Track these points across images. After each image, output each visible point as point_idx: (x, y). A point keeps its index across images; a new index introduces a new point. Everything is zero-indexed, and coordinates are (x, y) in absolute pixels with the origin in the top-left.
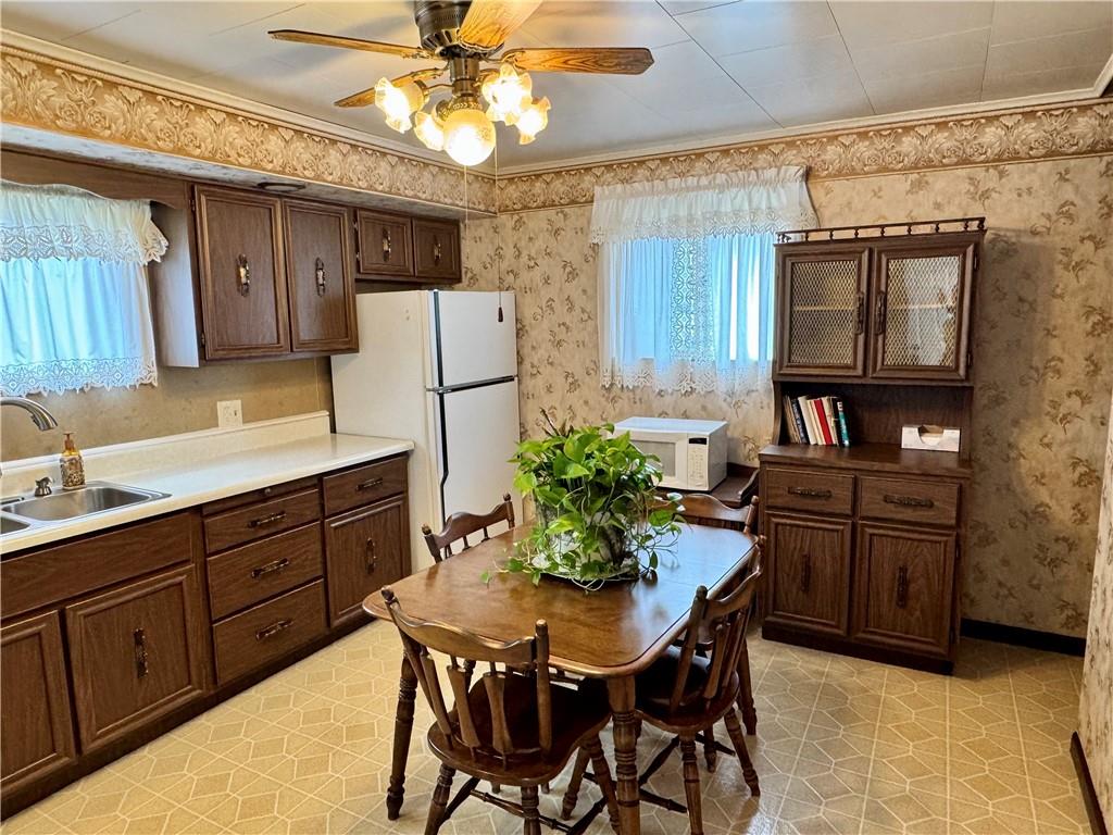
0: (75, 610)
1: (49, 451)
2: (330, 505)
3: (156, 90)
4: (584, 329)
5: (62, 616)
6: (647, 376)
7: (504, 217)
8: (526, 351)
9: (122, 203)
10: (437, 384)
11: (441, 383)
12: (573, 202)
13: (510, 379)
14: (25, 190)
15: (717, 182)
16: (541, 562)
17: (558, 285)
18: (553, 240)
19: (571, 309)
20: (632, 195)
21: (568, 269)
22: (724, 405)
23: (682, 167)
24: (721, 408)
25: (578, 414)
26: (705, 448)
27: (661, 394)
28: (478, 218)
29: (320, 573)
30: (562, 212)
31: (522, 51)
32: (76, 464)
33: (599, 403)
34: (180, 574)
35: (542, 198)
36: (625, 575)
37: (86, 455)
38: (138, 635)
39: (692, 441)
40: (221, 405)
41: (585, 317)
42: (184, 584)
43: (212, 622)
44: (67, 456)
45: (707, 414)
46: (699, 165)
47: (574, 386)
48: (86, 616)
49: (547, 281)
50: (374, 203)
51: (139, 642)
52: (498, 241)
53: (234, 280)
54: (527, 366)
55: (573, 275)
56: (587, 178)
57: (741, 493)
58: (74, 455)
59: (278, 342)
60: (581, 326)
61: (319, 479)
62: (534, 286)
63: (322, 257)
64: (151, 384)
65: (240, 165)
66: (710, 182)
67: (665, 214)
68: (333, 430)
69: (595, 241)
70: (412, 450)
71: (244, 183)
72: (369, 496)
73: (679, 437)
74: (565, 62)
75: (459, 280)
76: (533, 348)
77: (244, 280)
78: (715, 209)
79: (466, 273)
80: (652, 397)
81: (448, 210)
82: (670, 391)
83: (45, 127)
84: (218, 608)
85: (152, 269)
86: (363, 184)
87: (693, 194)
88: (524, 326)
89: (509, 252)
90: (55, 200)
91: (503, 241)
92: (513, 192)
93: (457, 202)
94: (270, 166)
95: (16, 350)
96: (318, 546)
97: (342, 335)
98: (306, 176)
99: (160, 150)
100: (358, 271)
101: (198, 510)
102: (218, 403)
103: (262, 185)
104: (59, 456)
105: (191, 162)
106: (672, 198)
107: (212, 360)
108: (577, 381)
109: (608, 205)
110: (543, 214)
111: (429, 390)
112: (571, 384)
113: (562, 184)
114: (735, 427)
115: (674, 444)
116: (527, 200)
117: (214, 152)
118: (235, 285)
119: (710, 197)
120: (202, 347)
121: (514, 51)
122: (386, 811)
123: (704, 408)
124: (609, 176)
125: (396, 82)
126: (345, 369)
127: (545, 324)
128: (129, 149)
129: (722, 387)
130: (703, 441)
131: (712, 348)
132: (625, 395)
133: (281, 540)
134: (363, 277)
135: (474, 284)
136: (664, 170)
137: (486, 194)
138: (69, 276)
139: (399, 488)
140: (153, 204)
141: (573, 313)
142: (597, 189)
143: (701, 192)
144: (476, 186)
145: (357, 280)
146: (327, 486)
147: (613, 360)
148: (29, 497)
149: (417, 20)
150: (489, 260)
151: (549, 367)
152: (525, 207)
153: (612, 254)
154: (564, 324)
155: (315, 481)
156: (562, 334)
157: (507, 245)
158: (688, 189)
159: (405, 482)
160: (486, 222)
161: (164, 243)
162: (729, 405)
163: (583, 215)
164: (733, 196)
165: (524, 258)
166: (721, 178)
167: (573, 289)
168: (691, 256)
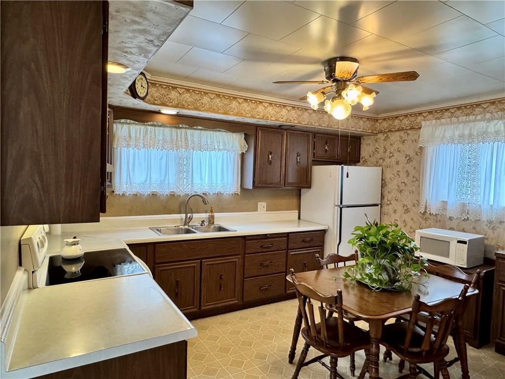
0: (204, 262)
1: (206, 212)
2: (291, 245)
3: (248, 98)
4: (413, 185)
5: (201, 262)
6: (445, 209)
7: (380, 135)
8: (386, 193)
9: (236, 134)
10: (339, 204)
11: (341, 203)
12: (412, 128)
13: (376, 205)
14: (210, 131)
15: (487, 117)
16: (359, 277)
17: (402, 165)
18: (402, 145)
19: (408, 176)
20: (440, 125)
21: (408, 158)
22: (486, 228)
23: (468, 111)
24: (484, 229)
25: (408, 224)
26: (466, 246)
27: (451, 218)
28: (369, 136)
29: (285, 271)
30: (406, 133)
31: (362, 77)
32: (213, 217)
33: (419, 220)
34: (236, 258)
35: (398, 127)
36: (395, 288)
37: (216, 215)
38: (221, 275)
39: (459, 242)
40: (259, 204)
41: (415, 179)
42: (237, 262)
43: (244, 278)
44: (210, 214)
45: (475, 230)
46: (477, 109)
47: (407, 211)
48: (207, 265)
49: (397, 163)
50: (322, 131)
51: (221, 278)
52: (377, 146)
53: (267, 159)
54: (385, 200)
55: (410, 160)
56: (420, 118)
57: (484, 271)
58: (212, 214)
59: (280, 182)
60: (412, 184)
61: (288, 234)
62: (392, 165)
63: (300, 152)
64: (238, 194)
65: (271, 120)
66: (482, 118)
67: (457, 133)
68: (299, 218)
69: (421, 146)
70: (327, 230)
71: (274, 126)
72: (307, 245)
73: (452, 239)
74: (381, 79)
75: (359, 161)
76: (389, 192)
77: (270, 159)
78: (484, 130)
79: (362, 159)
80: (446, 219)
81: (353, 133)
82: (455, 217)
83: (215, 113)
84: (247, 273)
85: (243, 155)
86: (316, 124)
87: (472, 124)
88: (385, 182)
89: (381, 150)
90: (218, 133)
91: (379, 145)
92: (385, 124)
93: (358, 130)
94: (282, 120)
95: (201, 179)
96: (285, 260)
97: (305, 181)
98: (295, 122)
99: (246, 117)
100: (314, 157)
101: (244, 237)
102: (259, 203)
103: (280, 126)
104: (208, 214)
105: (256, 120)
106: (461, 126)
107: (257, 187)
108: (408, 209)
109: (428, 129)
110: (398, 133)
111: (336, 206)
112: (406, 210)
113: (407, 120)
114: (492, 239)
115: (449, 242)
116: (391, 127)
117: (263, 117)
118: (267, 161)
119: (483, 125)
120: (254, 182)
121: (359, 77)
122: (288, 360)
123: (474, 228)
124: (430, 117)
125: (315, 92)
126: (306, 195)
127: (395, 182)
128: (238, 117)
129: (484, 218)
130: (465, 243)
131: (480, 198)
132: (432, 217)
133: (271, 254)
134: (315, 159)
135: (365, 164)
136: (459, 112)
137: (372, 126)
138: (218, 156)
139: (320, 244)
140: (245, 134)
141: (409, 177)
142: (423, 123)
143: (477, 123)
144: (368, 122)
145: (313, 161)
146: (290, 237)
147: (426, 201)
148: (199, 225)
149: (325, 70)
150: (372, 153)
151: (396, 201)
152: (390, 131)
153: (430, 151)
154: (404, 183)
155: (286, 235)
156: (403, 187)
157: (380, 146)
158: (470, 121)
159: (323, 242)
160: (372, 137)
161: (247, 146)
162: (489, 228)
163: (416, 134)
164: (494, 124)
165: (388, 153)
166: (488, 116)
167: (409, 167)
168: (470, 152)
